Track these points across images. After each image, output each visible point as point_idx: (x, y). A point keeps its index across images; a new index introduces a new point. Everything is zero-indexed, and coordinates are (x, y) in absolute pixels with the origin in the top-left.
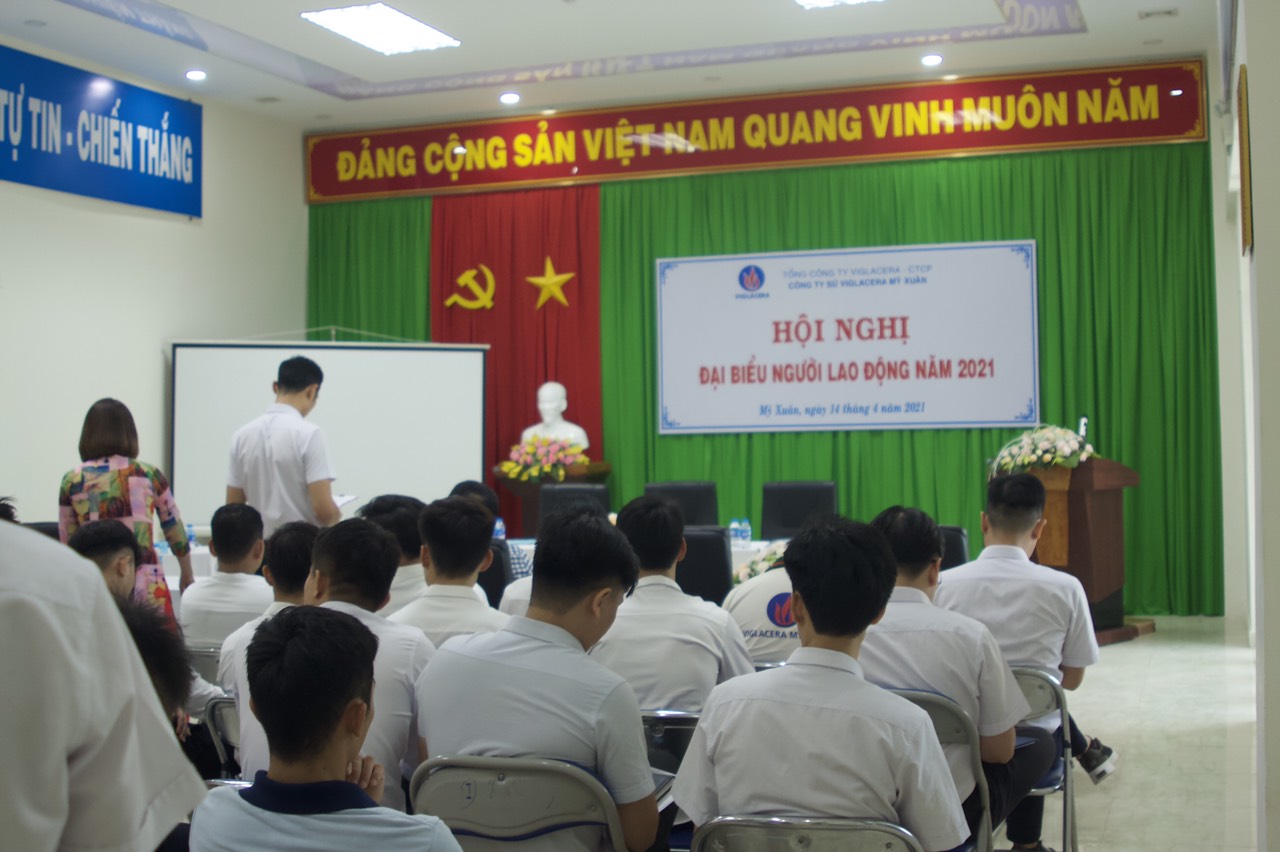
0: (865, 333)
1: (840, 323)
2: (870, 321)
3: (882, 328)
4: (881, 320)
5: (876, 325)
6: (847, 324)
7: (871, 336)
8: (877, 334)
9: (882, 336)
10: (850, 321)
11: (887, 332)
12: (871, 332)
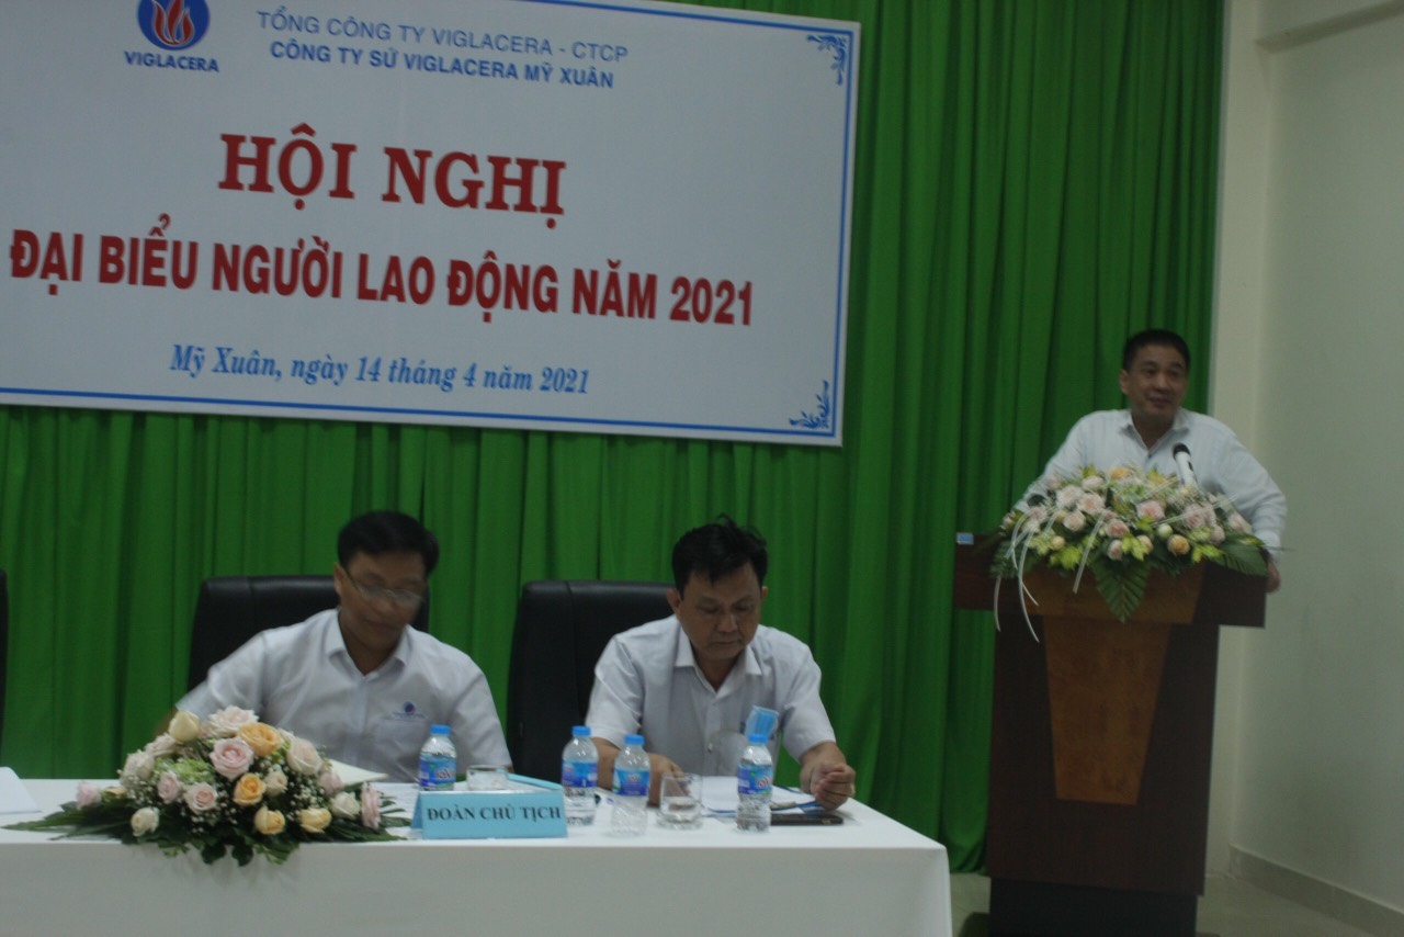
0: (458, 191)
1: (397, 156)
2: (471, 161)
3: (500, 181)
4: (499, 163)
5: (486, 173)
6: (415, 162)
7: (471, 200)
8: (485, 195)
9: (497, 203)
10: (423, 155)
11: (512, 195)
12: (473, 187)
